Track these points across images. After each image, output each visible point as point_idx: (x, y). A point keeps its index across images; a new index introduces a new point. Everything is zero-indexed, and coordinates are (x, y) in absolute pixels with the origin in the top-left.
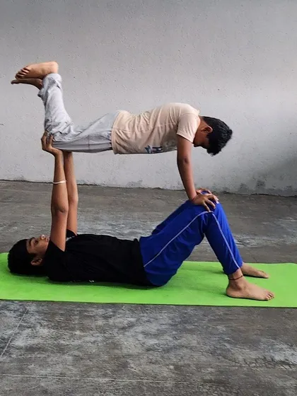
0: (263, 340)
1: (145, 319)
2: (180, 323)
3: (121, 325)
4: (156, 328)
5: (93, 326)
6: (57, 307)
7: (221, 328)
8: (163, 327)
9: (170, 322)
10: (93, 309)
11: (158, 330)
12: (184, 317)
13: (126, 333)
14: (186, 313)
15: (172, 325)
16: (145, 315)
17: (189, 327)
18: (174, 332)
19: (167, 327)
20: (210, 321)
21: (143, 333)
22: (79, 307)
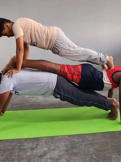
0: (113, 156)
1: (53, 148)
2: (70, 148)
3: (39, 154)
4: (58, 154)
5: (25, 157)
6: (8, 144)
7: (92, 150)
8: (62, 153)
9: (65, 148)
10: (26, 144)
11: (59, 155)
12: (73, 144)
13: (42, 160)
14: (73, 141)
15: (66, 151)
16: (53, 145)
17: (75, 151)
18: (67, 156)
19: (63, 152)
20: (86, 145)
21: (51, 158)
22: (19, 143)
